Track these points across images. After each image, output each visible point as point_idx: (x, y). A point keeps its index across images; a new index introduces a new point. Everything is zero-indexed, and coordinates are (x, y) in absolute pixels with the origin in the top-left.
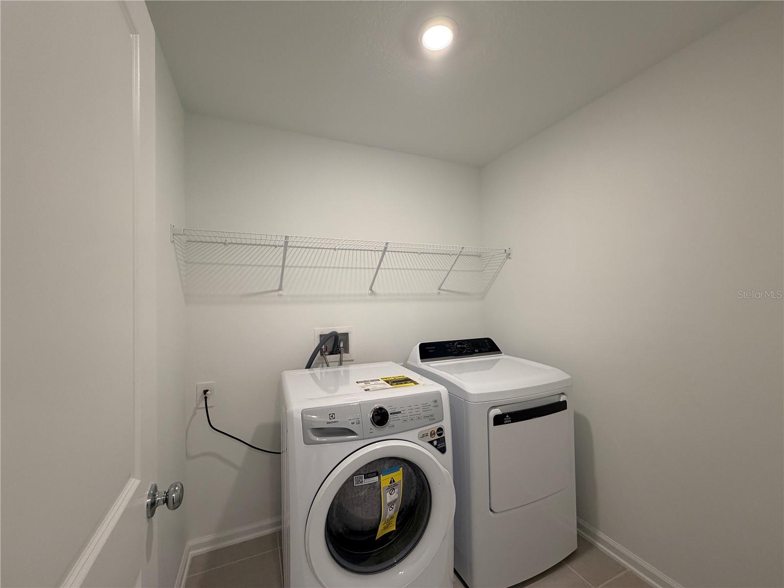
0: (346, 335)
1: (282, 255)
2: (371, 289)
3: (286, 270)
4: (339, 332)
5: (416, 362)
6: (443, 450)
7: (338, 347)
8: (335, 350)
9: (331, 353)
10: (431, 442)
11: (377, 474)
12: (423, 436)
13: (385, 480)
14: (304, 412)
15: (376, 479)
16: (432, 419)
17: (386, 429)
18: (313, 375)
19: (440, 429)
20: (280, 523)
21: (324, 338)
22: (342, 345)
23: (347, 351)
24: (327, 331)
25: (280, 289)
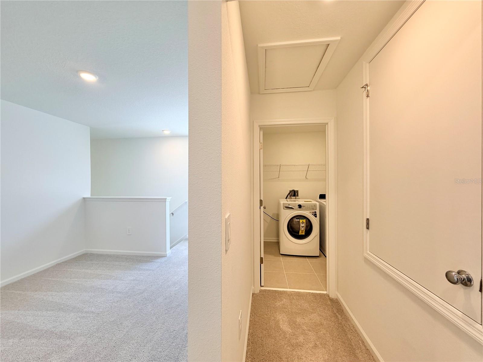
0: (298, 191)
1: (279, 168)
2: (306, 177)
3: (280, 172)
4: (295, 190)
5: (318, 199)
6: (316, 217)
7: (295, 195)
8: (294, 195)
9: (293, 196)
10: (313, 214)
11: (299, 219)
12: (310, 212)
13: (301, 221)
14: (283, 204)
15: (299, 220)
16: (313, 209)
17: (301, 209)
18: (287, 200)
19: (315, 212)
20: (278, 240)
21: (291, 191)
22: (296, 194)
23: (298, 196)
24: (291, 189)
25: (279, 177)
